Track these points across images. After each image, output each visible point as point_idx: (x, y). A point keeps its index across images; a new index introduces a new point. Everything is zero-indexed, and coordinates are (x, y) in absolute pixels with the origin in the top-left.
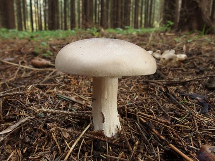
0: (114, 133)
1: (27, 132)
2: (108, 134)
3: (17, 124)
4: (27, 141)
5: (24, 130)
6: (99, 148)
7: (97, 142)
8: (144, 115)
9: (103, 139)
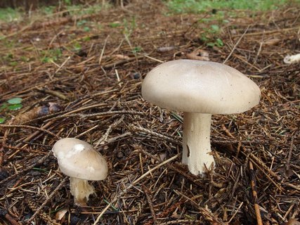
0: (201, 171)
1: (122, 148)
2: (194, 172)
3: (116, 138)
4: (119, 156)
5: (120, 145)
6: (177, 182)
7: (178, 176)
8: (255, 160)
9: (185, 174)
